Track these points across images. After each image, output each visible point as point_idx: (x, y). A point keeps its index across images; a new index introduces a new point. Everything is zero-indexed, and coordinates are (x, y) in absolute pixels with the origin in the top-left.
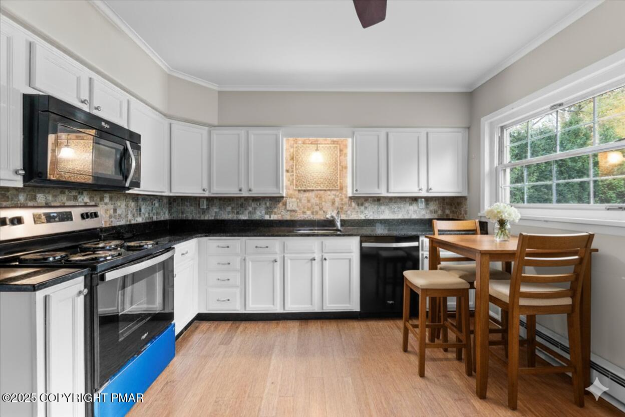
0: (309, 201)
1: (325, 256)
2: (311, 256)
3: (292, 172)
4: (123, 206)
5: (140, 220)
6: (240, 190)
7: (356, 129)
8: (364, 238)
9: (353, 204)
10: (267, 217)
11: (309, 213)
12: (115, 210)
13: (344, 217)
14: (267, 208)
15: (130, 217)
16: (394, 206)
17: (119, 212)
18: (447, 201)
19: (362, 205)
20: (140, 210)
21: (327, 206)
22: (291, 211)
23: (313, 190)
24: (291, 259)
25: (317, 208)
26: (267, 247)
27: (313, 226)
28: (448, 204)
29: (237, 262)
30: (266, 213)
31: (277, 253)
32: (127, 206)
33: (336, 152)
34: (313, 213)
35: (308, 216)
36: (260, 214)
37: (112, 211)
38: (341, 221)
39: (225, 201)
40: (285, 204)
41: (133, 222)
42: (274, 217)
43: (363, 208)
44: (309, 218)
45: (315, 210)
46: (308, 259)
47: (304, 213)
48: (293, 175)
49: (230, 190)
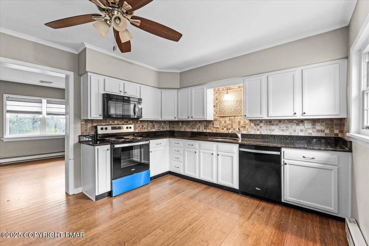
0: (225, 122)
1: (219, 153)
2: (212, 152)
3: (217, 106)
4: (146, 124)
5: (154, 130)
6: (188, 117)
7: (245, 78)
8: (241, 146)
9: (252, 125)
10: (205, 131)
11: (225, 129)
12: (143, 126)
13: (245, 132)
14: (205, 126)
15: (149, 129)
16: (283, 126)
17: (144, 127)
18: (335, 122)
19: (258, 125)
20: (154, 126)
21: (236, 126)
22: (216, 128)
23: (227, 116)
24: (203, 153)
25: (230, 127)
26: (193, 145)
27: (226, 137)
28: (336, 125)
29: (181, 150)
30: (204, 129)
31: (197, 149)
32: (148, 125)
33: (241, 93)
34: (227, 129)
35: (225, 131)
36: (202, 129)
37: (141, 126)
38: (242, 135)
39: (187, 122)
40: (213, 124)
41: (150, 131)
42: (208, 131)
43: (258, 127)
44: (225, 132)
45: (228, 128)
46: (210, 154)
47: (223, 129)
48: (217, 108)
49: (184, 118)
